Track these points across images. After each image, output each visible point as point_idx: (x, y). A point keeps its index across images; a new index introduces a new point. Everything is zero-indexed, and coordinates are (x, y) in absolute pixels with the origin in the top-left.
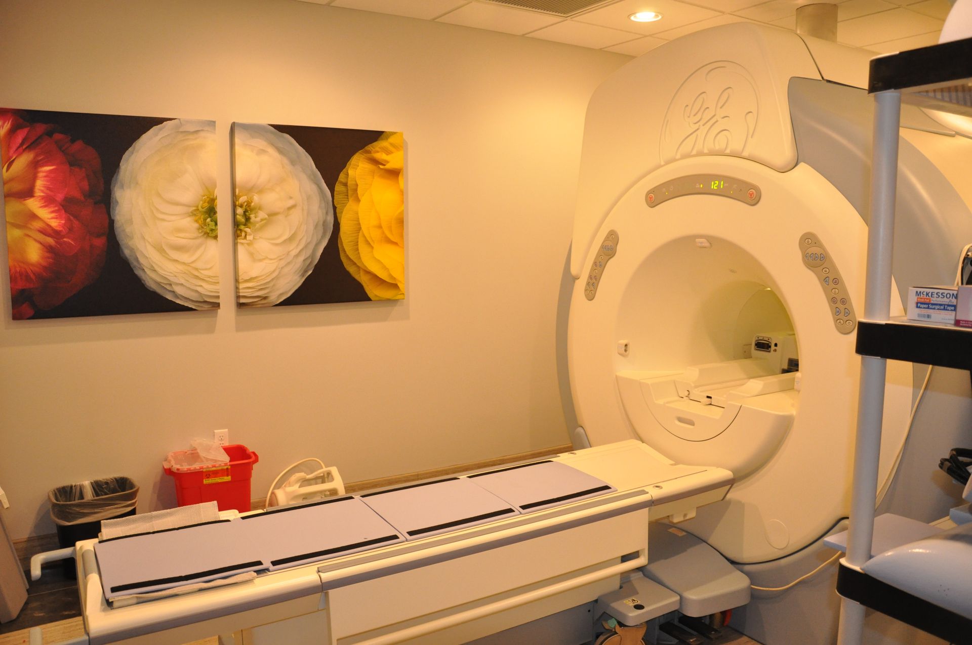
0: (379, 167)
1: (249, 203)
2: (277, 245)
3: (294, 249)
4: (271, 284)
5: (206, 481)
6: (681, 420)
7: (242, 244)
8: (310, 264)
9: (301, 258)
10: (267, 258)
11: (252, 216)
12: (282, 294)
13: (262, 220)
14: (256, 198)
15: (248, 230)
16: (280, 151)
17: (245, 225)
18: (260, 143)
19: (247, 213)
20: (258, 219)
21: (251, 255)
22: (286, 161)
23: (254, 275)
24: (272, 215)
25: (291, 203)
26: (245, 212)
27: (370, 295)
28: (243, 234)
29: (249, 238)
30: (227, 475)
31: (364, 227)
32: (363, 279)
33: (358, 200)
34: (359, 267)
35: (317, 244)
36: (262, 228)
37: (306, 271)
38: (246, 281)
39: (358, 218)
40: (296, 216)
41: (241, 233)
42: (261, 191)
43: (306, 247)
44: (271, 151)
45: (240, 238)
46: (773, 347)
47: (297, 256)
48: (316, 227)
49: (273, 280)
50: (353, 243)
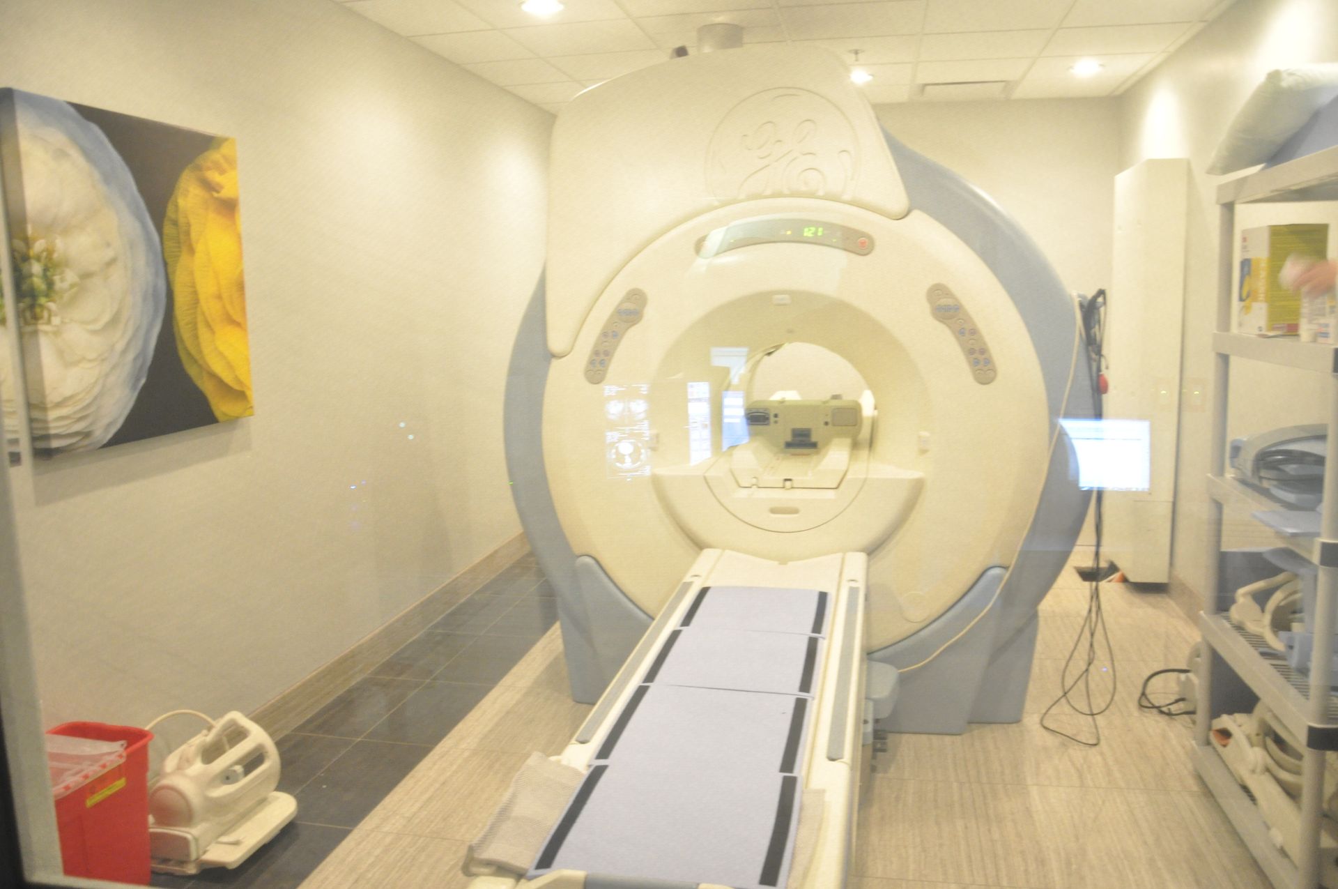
0: (212, 195)
1: (50, 252)
2: (94, 332)
3: (119, 339)
4: (92, 409)
5: (90, 802)
6: (774, 511)
7: (46, 333)
8: (142, 367)
9: (130, 356)
10: (83, 359)
11: (57, 278)
12: (109, 425)
13: (72, 286)
14: (59, 243)
15: (52, 305)
16: (86, 153)
17: (47, 295)
18: (57, 137)
19: (49, 274)
20: (66, 285)
21: (60, 353)
22: (97, 175)
23: (68, 393)
24: (86, 276)
25: (109, 254)
26: (46, 270)
27: (218, 414)
28: (46, 314)
29: (56, 320)
30: (119, 778)
31: (202, 297)
32: (207, 387)
33: (192, 251)
34: (200, 366)
35: (148, 331)
36: (73, 300)
37: (138, 379)
38: (58, 405)
39: (194, 283)
40: (118, 278)
41: (42, 311)
42: (66, 231)
43: (134, 336)
44: (74, 153)
45: (40, 322)
46: (772, 419)
47: (124, 352)
48: (145, 299)
49: (95, 398)
50: (190, 326)
